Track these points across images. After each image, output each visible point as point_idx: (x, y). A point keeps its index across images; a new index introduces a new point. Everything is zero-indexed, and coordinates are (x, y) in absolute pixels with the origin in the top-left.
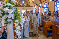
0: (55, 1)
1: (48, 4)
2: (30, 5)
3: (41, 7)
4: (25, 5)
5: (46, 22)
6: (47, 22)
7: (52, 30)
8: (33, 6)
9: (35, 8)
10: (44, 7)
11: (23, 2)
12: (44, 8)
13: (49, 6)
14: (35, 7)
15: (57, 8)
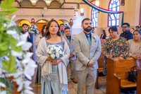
1: (123, 2)
2: (64, 3)
3: (100, 10)
4: (48, 2)
6: (120, 61)
7: (135, 85)
9: (82, 14)
10: (109, 12)
12: (109, 15)
13: (125, 9)
14: (82, 10)
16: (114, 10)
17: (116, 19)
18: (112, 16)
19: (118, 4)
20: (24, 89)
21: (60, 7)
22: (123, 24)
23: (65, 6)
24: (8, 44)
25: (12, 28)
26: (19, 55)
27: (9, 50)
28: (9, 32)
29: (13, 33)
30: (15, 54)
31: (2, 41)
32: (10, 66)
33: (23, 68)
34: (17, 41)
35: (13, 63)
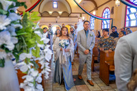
0: (127, 5)
1: (112, 12)
2: (71, 13)
3: (96, 17)
4: (60, 13)
5: (106, 51)
8: (79, 15)
10: (102, 19)
11: (55, 6)
12: (102, 22)
13: (113, 16)
14: (83, 18)
15: (130, 20)
16: (106, 17)
17: (107, 24)
18: (105, 22)
19: (109, 13)
20: (45, 68)
21: (69, 16)
22: (112, 27)
23: (72, 15)
24: (35, 39)
25: (37, 30)
26: (42, 46)
27: (36, 43)
28: (36, 32)
29: (38, 33)
30: (39, 45)
31: (32, 38)
32: (36, 53)
33: (44, 55)
34: (40, 38)
35: (38, 51)
